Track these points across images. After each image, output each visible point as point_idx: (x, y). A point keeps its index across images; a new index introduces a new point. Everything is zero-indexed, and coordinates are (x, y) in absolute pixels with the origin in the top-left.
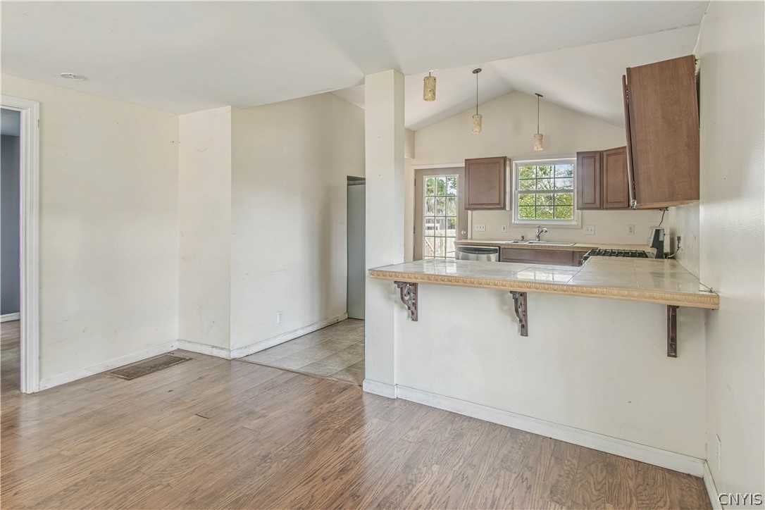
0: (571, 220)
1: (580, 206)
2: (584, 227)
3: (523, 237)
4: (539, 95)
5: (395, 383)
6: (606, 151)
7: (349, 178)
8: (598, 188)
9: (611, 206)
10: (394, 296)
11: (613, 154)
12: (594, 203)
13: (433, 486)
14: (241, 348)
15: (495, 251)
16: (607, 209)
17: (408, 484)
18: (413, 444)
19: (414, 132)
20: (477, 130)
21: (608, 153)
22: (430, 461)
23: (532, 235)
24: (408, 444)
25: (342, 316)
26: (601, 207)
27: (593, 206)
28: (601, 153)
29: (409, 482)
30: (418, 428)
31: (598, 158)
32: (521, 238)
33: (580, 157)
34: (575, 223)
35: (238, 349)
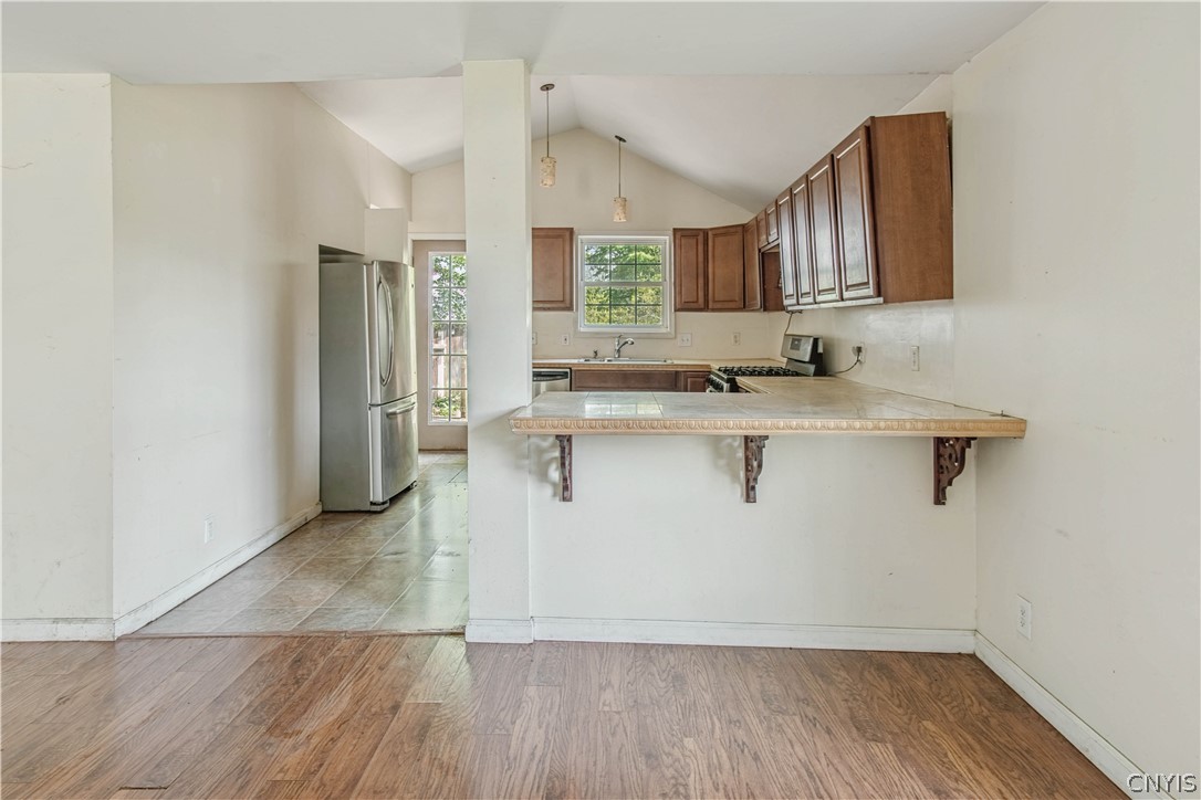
0: (659, 327)
1: (678, 307)
2: (679, 336)
3: (596, 352)
4: (621, 139)
5: (530, 615)
6: (712, 229)
7: (324, 250)
8: (701, 281)
9: (719, 306)
10: (526, 462)
11: (722, 234)
12: (697, 302)
13: (711, 775)
14: (135, 610)
15: (564, 375)
16: (714, 310)
17: (675, 785)
18: (625, 715)
19: (411, 175)
20: (549, 182)
21: (714, 232)
22: (673, 735)
23: (608, 349)
24: (617, 716)
25: (311, 509)
26: (706, 308)
27: (694, 306)
28: (705, 232)
29: (673, 781)
30: (609, 684)
31: (701, 238)
32: (592, 355)
33: (678, 236)
34: (663, 330)
35: (129, 613)
